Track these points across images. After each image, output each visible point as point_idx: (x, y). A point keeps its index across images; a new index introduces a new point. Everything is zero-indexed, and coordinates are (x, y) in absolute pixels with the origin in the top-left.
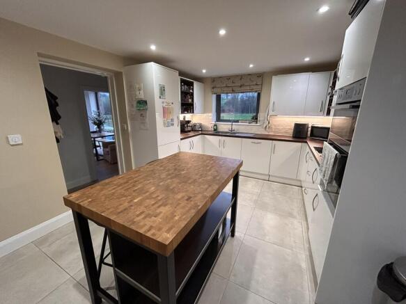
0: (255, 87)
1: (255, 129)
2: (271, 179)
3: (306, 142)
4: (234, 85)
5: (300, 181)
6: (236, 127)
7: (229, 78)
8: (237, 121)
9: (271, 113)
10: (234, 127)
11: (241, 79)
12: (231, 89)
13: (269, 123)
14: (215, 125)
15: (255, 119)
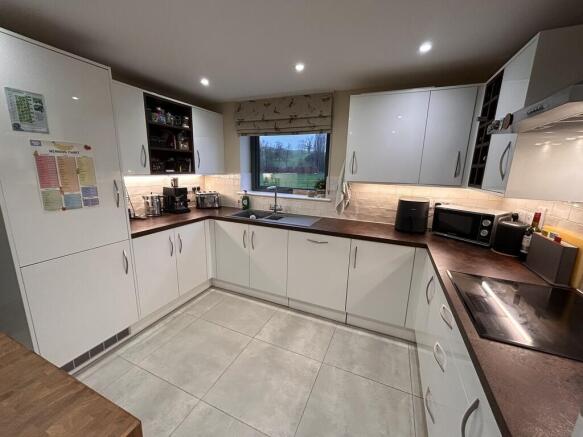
0: (317, 122)
1: (320, 208)
2: (350, 320)
3: (425, 247)
4: (276, 117)
5: (414, 331)
6: (284, 201)
7: (267, 103)
8: (289, 191)
9: (349, 176)
10: (281, 204)
11: (290, 106)
12: (271, 125)
13: (345, 197)
14: (246, 198)
15: (321, 187)
